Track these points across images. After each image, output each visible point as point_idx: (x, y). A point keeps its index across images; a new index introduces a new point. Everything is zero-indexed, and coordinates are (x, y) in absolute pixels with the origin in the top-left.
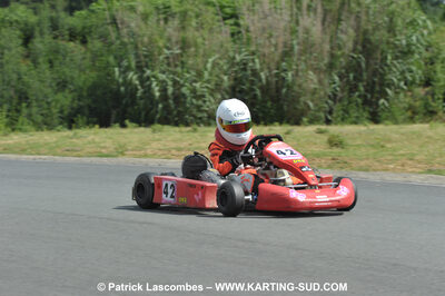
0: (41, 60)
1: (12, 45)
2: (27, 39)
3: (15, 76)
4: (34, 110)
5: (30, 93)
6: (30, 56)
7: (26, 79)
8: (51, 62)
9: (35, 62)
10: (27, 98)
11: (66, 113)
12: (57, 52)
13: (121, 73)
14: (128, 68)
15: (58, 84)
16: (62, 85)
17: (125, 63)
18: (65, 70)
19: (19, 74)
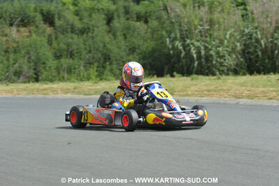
0: (118, 34)
1: (99, 24)
2: (109, 20)
3: (101, 45)
4: (114, 66)
5: (112, 55)
6: (111, 31)
7: (109, 46)
8: (125, 35)
9: (114, 35)
10: (109, 59)
12: (129, 28)
13: (170, 42)
14: (175, 39)
15: (130, 49)
16: (132, 50)
17: (173, 35)
18: (134, 40)
19: (104, 43)
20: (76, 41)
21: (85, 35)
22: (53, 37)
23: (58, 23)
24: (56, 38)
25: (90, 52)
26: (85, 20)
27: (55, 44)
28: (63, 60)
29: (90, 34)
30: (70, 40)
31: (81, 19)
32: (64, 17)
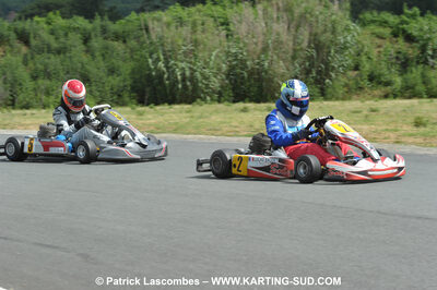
0: (97, 54)
1: (76, 43)
2: (86, 40)
3: (80, 65)
4: (94, 88)
5: (91, 76)
6: (89, 51)
7: (88, 67)
8: (103, 55)
9: (93, 56)
11: (115, 90)
12: (107, 48)
13: (153, 62)
14: (158, 60)
15: (109, 70)
16: (112, 71)
17: (155, 56)
18: (114, 61)
19: (82, 64)
20: (54, 61)
21: (62, 56)
22: (29, 57)
23: (33, 42)
24: (32, 58)
25: (68, 72)
26: (62, 40)
27: (31, 65)
28: (40, 81)
29: (68, 55)
30: (47, 61)
31: (57, 39)
32: (40, 36)
